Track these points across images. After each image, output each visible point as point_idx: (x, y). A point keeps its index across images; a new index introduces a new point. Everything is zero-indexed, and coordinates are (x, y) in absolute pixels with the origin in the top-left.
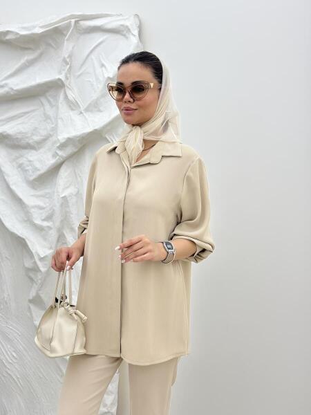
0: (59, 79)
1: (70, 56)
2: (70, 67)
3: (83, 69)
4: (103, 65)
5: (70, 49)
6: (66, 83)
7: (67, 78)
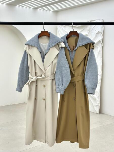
0: (87, 34)
1: (89, 29)
2: (89, 32)
3: (92, 32)
4: (96, 31)
5: (89, 27)
6: (88, 35)
7: (88, 34)
